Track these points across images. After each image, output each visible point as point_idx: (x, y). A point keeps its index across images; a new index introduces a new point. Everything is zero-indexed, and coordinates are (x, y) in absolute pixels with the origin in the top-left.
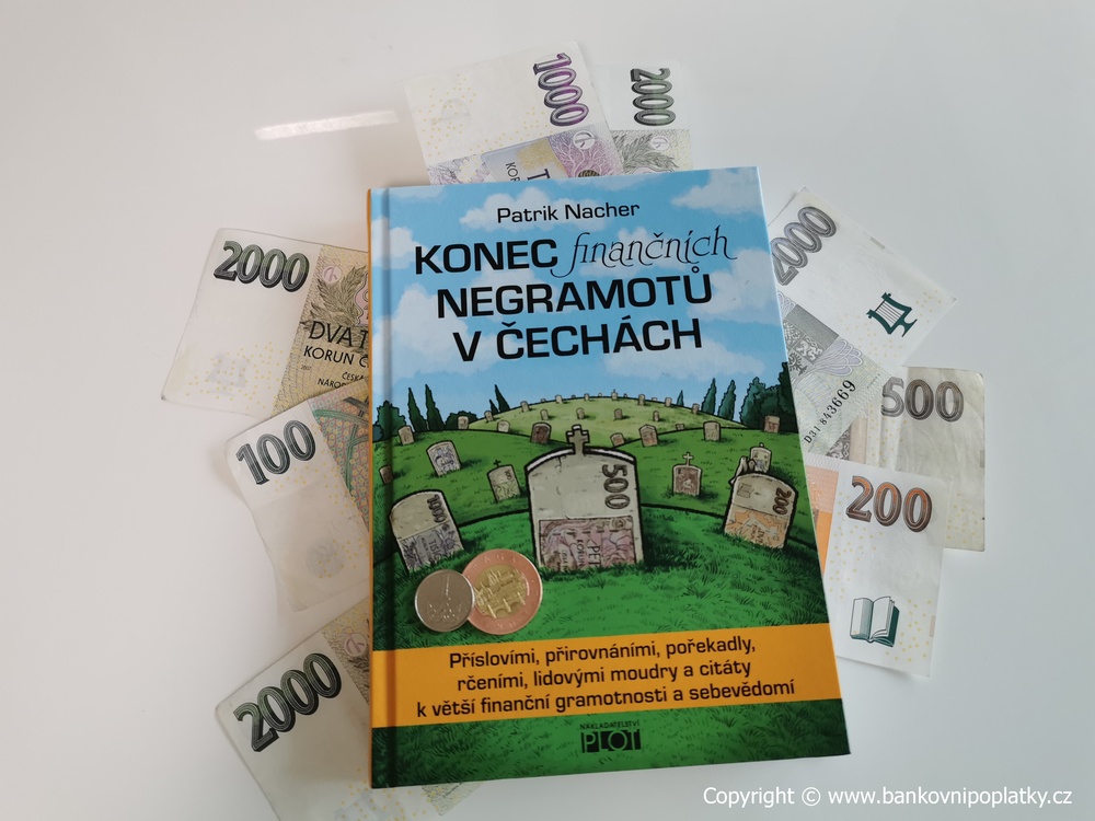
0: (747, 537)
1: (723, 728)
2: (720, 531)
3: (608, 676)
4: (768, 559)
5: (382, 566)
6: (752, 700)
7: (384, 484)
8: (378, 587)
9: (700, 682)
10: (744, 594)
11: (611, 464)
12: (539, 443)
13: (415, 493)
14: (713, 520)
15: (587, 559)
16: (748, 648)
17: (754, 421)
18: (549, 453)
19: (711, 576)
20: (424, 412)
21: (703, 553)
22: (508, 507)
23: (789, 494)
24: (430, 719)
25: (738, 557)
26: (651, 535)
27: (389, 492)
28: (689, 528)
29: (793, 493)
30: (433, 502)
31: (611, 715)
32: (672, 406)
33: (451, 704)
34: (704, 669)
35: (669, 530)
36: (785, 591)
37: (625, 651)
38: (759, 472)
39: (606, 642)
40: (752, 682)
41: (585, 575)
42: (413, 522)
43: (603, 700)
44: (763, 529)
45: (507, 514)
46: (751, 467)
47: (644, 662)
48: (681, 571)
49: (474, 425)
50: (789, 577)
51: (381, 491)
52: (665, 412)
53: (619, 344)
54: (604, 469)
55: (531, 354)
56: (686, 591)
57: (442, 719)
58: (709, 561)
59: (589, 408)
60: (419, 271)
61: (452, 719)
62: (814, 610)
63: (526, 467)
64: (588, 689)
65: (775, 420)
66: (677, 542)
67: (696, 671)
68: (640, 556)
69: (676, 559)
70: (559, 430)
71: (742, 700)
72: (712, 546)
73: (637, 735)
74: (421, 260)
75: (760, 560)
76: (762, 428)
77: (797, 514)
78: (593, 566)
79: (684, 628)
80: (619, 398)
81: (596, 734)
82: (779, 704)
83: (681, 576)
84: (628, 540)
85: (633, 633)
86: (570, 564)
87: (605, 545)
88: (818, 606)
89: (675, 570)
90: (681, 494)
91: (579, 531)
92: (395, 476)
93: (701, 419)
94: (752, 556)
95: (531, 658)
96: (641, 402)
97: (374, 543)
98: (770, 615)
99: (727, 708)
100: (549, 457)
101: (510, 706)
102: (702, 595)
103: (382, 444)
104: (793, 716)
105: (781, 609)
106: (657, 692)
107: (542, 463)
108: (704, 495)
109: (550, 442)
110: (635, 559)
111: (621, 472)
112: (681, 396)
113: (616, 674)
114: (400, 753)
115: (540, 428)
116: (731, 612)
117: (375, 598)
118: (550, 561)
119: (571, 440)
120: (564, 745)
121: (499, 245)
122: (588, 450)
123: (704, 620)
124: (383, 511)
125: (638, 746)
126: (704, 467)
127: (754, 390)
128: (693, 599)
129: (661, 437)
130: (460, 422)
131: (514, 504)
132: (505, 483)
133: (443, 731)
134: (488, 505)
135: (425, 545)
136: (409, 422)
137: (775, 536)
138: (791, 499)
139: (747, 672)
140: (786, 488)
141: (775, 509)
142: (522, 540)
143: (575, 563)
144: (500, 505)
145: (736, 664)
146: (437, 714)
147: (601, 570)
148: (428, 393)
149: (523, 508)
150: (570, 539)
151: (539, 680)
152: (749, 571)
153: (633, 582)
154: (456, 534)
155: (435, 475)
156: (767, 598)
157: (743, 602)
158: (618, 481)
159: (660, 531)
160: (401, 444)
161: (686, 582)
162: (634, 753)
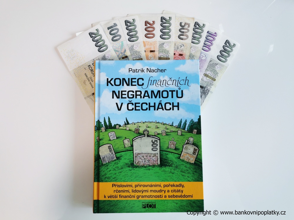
0: (186, 160)
1: (175, 204)
2: (179, 158)
3: (149, 191)
4: (190, 166)
5: (97, 162)
6: (183, 199)
7: (98, 141)
8: (95, 167)
9: (171, 194)
10: (183, 174)
11: (154, 140)
12: (136, 133)
13: (105, 144)
14: (178, 155)
15: (146, 163)
16: (183, 187)
17: (190, 131)
18: (139, 136)
19: (176, 169)
20: (108, 124)
21: (175, 163)
22: (128, 149)
23: (197, 150)
24: (107, 199)
25: (183, 165)
26: (162, 158)
27: (98, 143)
28: (171, 157)
29: (198, 150)
30: (109, 147)
31: (149, 200)
32: (170, 125)
33: (112, 195)
34: (172, 191)
35: (167, 157)
36: (193, 174)
37: (154, 186)
38: (190, 144)
39: (149, 183)
40: (183, 194)
41: (145, 167)
42: (104, 152)
43: (148, 197)
44: (190, 158)
45: (127, 151)
46: (188, 142)
47: (158, 188)
48: (169, 167)
49: (120, 128)
50: (195, 170)
51: (97, 143)
52: (168, 127)
53: (158, 108)
54: (152, 141)
55: (136, 110)
56: (169, 172)
57: (110, 199)
58: (175, 165)
59: (149, 125)
60: (108, 85)
61: (112, 199)
62: (200, 178)
63: (133, 139)
64: (144, 194)
65: (196, 131)
66: (168, 160)
67: (170, 191)
68: (159, 163)
69: (168, 164)
70: (141, 130)
71: (180, 198)
72: (177, 162)
73: (155, 205)
74: (108, 82)
75: (188, 166)
76: (192, 133)
77: (198, 155)
78: (147, 165)
79: (168, 181)
80: (157, 123)
81: (146, 204)
82: (189, 200)
83: (168, 169)
84: (157, 159)
85: (156, 181)
86: (142, 164)
87: (151, 160)
88: (201, 178)
89: (167, 167)
90: (170, 148)
91: (145, 156)
92: (100, 140)
93: (177, 129)
94: (186, 165)
95: (131, 186)
96: (163, 124)
97: (95, 156)
98: (189, 179)
99: (177, 200)
100: (138, 137)
101: (126, 197)
102: (173, 173)
103: (97, 131)
104: (192, 203)
105: (192, 178)
106: (160, 196)
107: (137, 138)
108: (176, 149)
109: (139, 133)
110: (158, 164)
111: (156, 142)
112: (173, 123)
113: (151, 191)
114: (100, 206)
115: (137, 129)
116: (180, 178)
117: (95, 170)
118: (137, 163)
119: (144, 133)
120: (138, 206)
121: (129, 79)
122: (148, 136)
123: (173, 180)
124: (97, 148)
125: (155, 208)
126: (177, 142)
127: (191, 122)
128: (171, 174)
129: (167, 133)
130: (117, 127)
131: (129, 148)
132: (127, 143)
133: (110, 202)
134: (123, 148)
135: (107, 158)
136: (104, 126)
137: (192, 160)
138: (197, 151)
139: (182, 192)
140: (196, 148)
141: (193, 153)
142: (131, 158)
143: (143, 164)
144: (126, 149)
145: (180, 190)
146: (109, 198)
147: (149, 166)
148: (109, 119)
149: (131, 150)
150: (142, 158)
151: (133, 191)
152: (185, 168)
153: (157, 169)
154: (115, 155)
155: (110, 140)
156: (189, 175)
157: (183, 176)
158: (155, 144)
159: (164, 157)
160: (102, 132)
161: (170, 170)
162: (154, 209)
